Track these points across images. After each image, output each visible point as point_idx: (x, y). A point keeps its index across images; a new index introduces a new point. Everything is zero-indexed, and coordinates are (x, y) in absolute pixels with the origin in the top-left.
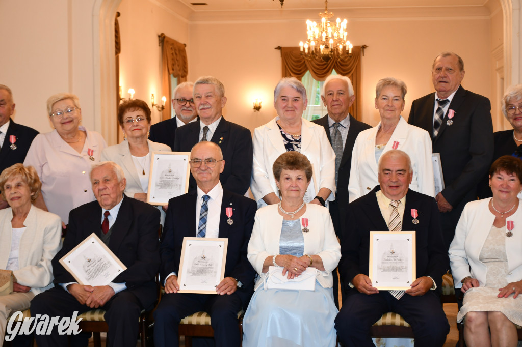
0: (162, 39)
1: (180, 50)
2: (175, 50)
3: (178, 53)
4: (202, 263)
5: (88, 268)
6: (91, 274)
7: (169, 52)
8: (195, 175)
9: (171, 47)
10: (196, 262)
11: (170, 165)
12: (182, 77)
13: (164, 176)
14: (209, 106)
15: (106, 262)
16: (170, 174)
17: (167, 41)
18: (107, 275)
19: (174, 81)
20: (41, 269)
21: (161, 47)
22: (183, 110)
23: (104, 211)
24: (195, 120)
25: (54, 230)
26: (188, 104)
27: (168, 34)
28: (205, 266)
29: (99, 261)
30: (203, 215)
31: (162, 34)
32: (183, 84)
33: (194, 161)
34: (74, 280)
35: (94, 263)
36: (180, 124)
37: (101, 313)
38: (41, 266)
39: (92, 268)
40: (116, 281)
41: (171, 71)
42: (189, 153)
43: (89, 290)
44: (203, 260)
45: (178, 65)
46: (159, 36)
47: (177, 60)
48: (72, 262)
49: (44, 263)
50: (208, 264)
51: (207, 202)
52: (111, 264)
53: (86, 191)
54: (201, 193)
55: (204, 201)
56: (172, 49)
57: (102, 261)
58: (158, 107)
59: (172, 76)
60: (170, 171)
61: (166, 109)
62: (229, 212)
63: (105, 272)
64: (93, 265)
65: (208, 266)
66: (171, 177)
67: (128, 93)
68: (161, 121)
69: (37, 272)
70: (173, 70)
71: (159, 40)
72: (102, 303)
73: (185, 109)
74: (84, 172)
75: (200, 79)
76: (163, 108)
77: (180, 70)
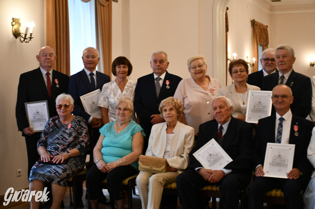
0: (254, 23)
1: (264, 30)
2: (261, 30)
3: (263, 31)
4: (279, 159)
5: (210, 159)
6: (211, 163)
7: (258, 31)
8: (275, 105)
9: (259, 28)
10: (275, 158)
11: (260, 99)
12: (265, 46)
13: (256, 105)
14: (284, 63)
15: (220, 156)
16: (260, 104)
17: (256, 24)
18: (221, 164)
19: (260, 48)
20: (182, 159)
21: (252, 28)
22: (267, 65)
23: (219, 125)
24: (275, 72)
25: (190, 136)
26: (270, 62)
27: (257, 20)
28: (280, 161)
29: (216, 155)
30: (280, 130)
31: (253, 20)
32: (267, 50)
33: (275, 97)
34: (202, 166)
35: (213, 157)
36: (266, 74)
37: (217, 186)
38: (182, 157)
39: (212, 160)
40: (226, 168)
41: (259, 43)
42: (271, 92)
43: (210, 172)
44: (279, 157)
45: (263, 39)
46: (251, 21)
47: (262, 36)
48: (200, 155)
49: (184, 155)
50: (282, 160)
51: (282, 122)
52: (223, 158)
53: (209, 114)
54: (278, 116)
55: (280, 121)
56: (259, 29)
57: (218, 155)
58: (251, 64)
59: (259, 45)
60: (260, 103)
61: (256, 65)
62: (296, 128)
63: (219, 162)
64: (212, 157)
65: (282, 161)
66: (261, 106)
67: (233, 56)
68: (252, 73)
69: (180, 160)
70: (260, 41)
71: (252, 24)
72: (218, 180)
73: (268, 65)
74: (208, 103)
75: (279, 46)
76: (253, 65)
77: (264, 42)
